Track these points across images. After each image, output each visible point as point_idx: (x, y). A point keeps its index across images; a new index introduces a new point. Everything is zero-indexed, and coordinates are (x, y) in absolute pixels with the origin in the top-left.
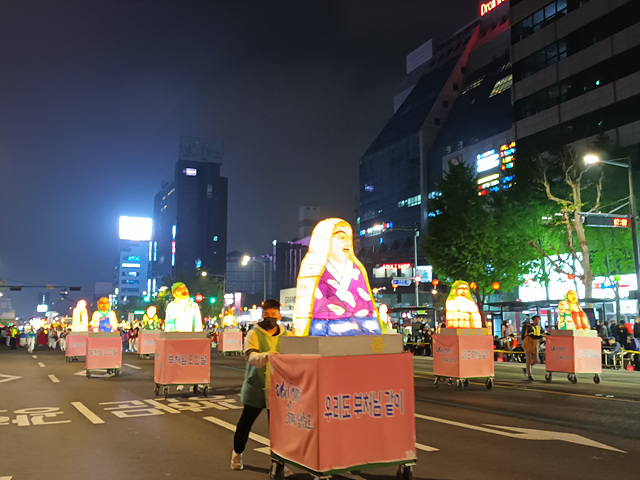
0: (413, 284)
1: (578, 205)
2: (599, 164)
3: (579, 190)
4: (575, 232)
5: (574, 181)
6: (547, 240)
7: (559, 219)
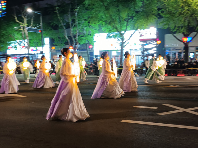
1: (26, 25)
3: (26, 20)
4: (25, 33)
5: (24, 16)
7: (20, 28)
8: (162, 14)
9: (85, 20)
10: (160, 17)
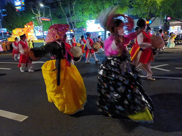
1: (40, 16)
3: (40, 12)
4: (39, 21)
5: (38, 10)
7: (36, 18)
8: (132, 5)
9: (80, 11)
10: (131, 7)
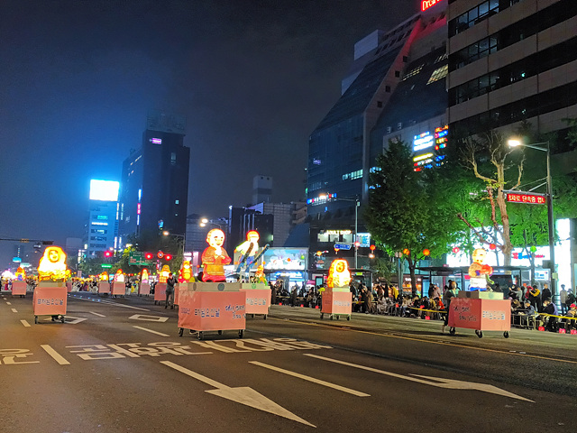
0: (353, 248)
1: (501, 183)
2: (522, 147)
3: (503, 169)
4: (497, 207)
5: (498, 161)
6: (473, 213)
7: (484, 195)
